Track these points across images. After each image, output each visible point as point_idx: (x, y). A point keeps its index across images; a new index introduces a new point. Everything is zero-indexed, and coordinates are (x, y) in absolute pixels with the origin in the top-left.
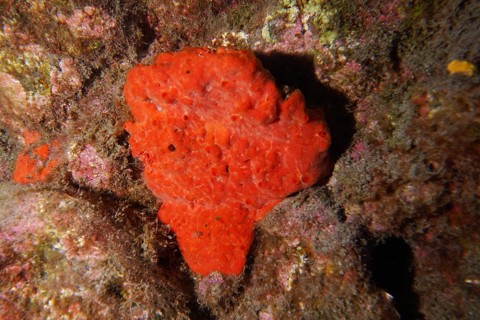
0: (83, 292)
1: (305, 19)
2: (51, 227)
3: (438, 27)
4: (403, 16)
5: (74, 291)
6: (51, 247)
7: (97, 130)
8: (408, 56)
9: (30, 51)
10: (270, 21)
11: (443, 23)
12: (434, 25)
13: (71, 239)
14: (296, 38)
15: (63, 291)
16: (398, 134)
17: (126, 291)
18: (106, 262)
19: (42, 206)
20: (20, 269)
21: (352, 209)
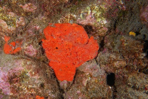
0: (35, 86)
1: (93, 14)
2: (26, 69)
3: (126, 19)
4: (117, 15)
5: (33, 86)
6: (26, 74)
7: (33, 41)
8: (118, 26)
9: (10, 14)
10: (83, 13)
11: (127, 19)
12: (125, 19)
13: (31, 72)
14: (90, 19)
15: (29, 86)
16: (116, 48)
17: (45, 86)
18: (40, 79)
19: (23, 63)
20: (17, 79)
21: (103, 66)
